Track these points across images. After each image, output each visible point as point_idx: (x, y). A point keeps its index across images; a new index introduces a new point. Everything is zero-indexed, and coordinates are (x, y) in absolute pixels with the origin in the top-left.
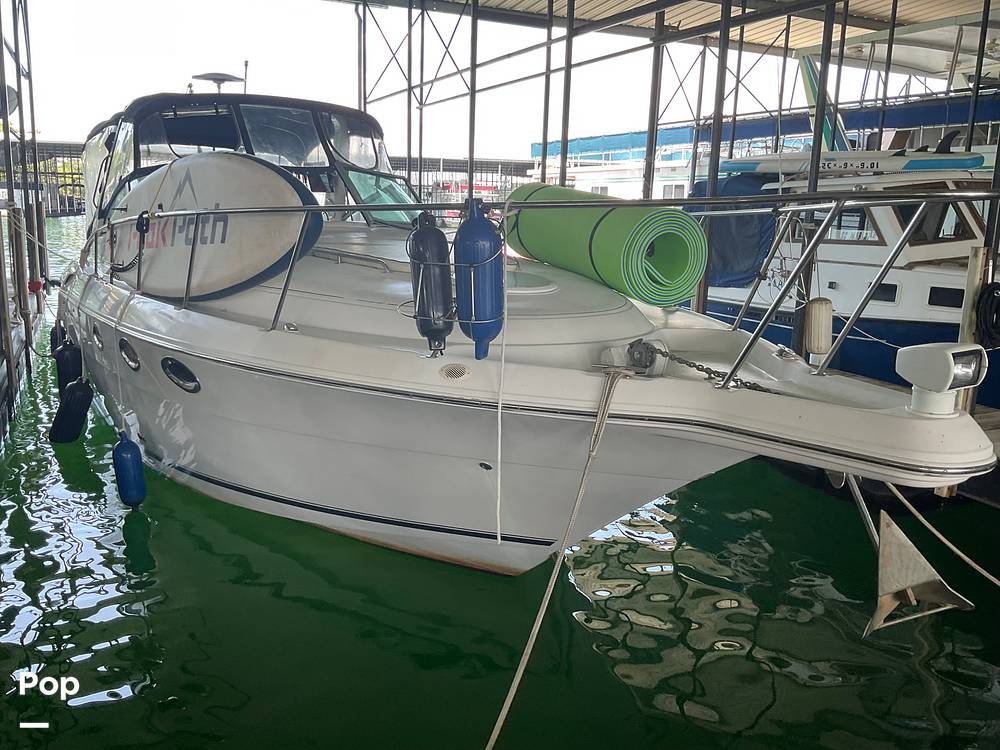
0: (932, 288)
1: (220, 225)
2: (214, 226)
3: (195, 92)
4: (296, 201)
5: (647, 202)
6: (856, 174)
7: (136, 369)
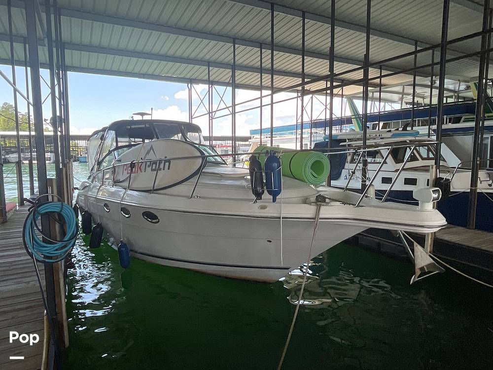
0: (405, 179)
1: (167, 164)
2: (165, 164)
3: (134, 119)
4: (199, 154)
5: (302, 150)
6: (375, 139)
7: (129, 217)
